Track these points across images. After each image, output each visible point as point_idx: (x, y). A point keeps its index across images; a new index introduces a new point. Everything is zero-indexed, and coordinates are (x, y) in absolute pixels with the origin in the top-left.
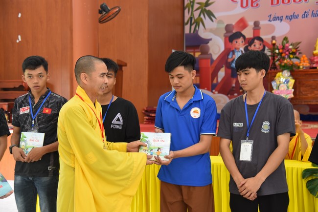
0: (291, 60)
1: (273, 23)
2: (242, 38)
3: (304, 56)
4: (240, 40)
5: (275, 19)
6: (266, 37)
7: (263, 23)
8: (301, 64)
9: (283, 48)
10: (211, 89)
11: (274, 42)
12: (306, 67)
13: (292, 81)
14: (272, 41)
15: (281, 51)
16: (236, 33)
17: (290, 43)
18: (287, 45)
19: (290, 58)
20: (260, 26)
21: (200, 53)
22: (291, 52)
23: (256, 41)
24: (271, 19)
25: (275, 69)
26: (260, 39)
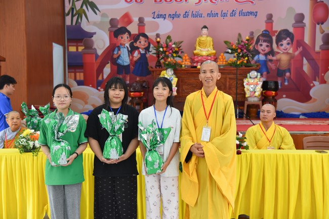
0: (174, 59)
1: (157, 20)
2: (127, 33)
3: (186, 55)
4: (126, 36)
5: (159, 16)
6: (151, 34)
7: (148, 19)
8: (183, 63)
9: (167, 46)
10: (96, 86)
12: (187, 66)
13: (175, 80)
14: (156, 39)
16: (121, 28)
17: (173, 42)
20: (145, 22)
21: (83, 48)
22: (174, 51)
23: (141, 37)
24: (155, 16)
25: (160, 67)
26: (145, 36)
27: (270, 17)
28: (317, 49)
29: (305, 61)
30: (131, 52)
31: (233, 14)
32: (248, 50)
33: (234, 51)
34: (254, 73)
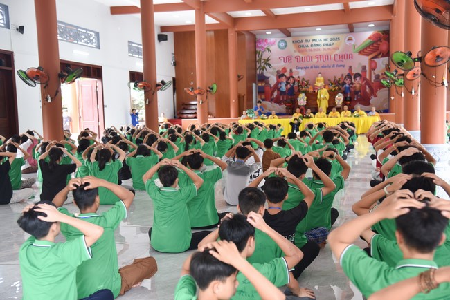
1: (298, 70)
2: (284, 76)
3: (311, 86)
4: (284, 78)
5: (299, 68)
6: (296, 76)
7: (294, 70)
8: (309, 90)
9: (302, 83)
10: (270, 101)
11: (299, 79)
12: (311, 91)
13: (306, 98)
16: (282, 74)
17: (305, 80)
19: (305, 87)
21: (264, 84)
22: (305, 85)
23: (291, 78)
24: (297, 68)
25: (300, 92)
26: (293, 77)
27: (350, 67)
28: (373, 81)
29: (367, 87)
30: (286, 85)
31: (333, 66)
32: (339, 84)
33: (332, 84)
34: (340, 94)
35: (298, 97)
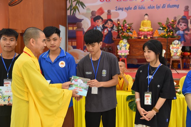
0: (127, 33)
1: (118, 11)
2: (101, 19)
3: (135, 31)
4: (100, 21)
5: (119, 9)
6: (114, 19)
7: (113, 11)
8: (133, 36)
9: (124, 26)
10: (83, 49)
11: (119, 22)
12: (136, 38)
13: (128, 45)
14: (117, 22)
15: (122, 28)
16: (98, 16)
17: (127, 23)
18: (125, 24)
19: (127, 32)
20: (111, 13)
21: (76, 28)
22: (128, 29)
23: (109, 21)
24: (117, 9)
25: (119, 38)
26: (111, 21)
27: (187, 8)
30: (103, 30)
31: (164, 6)
32: (173, 28)
33: (164, 28)
34: (176, 42)
35: (118, 44)
